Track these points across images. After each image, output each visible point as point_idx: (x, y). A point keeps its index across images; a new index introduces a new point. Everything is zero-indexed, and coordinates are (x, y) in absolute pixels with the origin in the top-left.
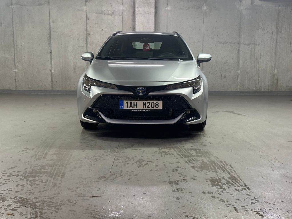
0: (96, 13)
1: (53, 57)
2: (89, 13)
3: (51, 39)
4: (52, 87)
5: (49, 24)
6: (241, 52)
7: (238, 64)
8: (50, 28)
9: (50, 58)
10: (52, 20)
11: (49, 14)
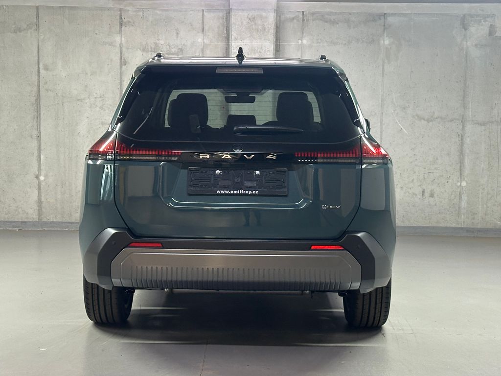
0: (144, 50)
1: (42, 148)
2: (128, 49)
3: (40, 106)
4: (40, 214)
5: (37, 73)
6: (467, 141)
7: (460, 167)
8: (39, 81)
9: (36, 148)
10: (44, 64)
11: (38, 52)
